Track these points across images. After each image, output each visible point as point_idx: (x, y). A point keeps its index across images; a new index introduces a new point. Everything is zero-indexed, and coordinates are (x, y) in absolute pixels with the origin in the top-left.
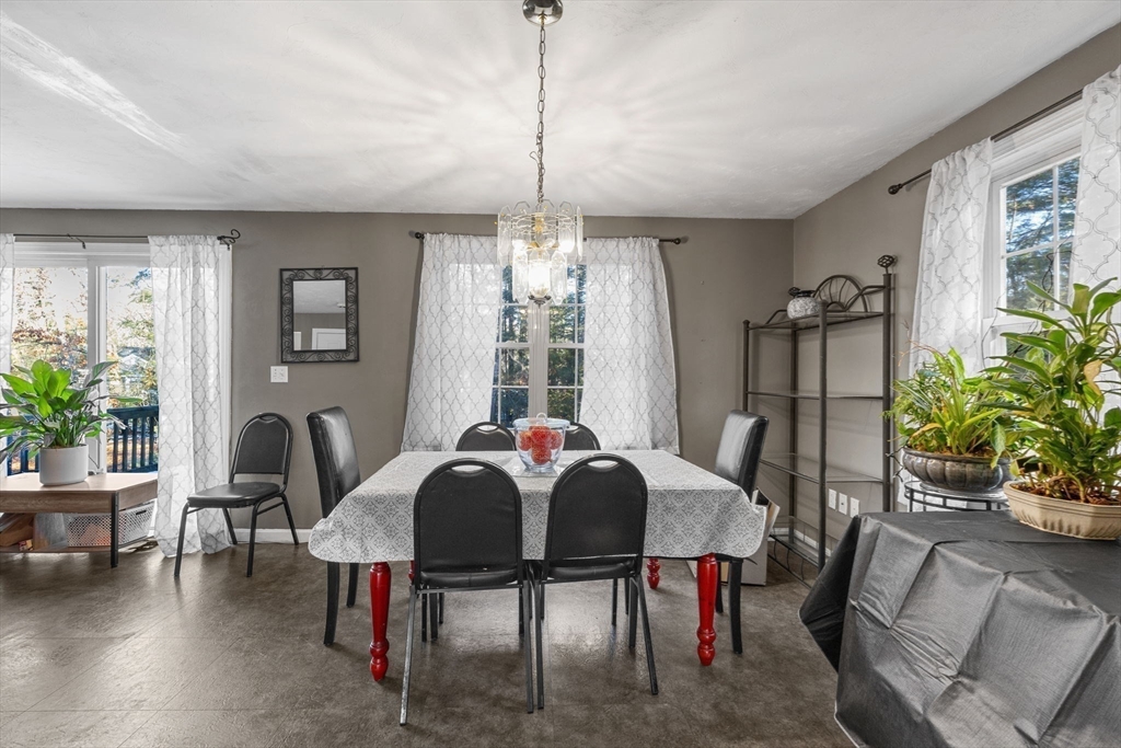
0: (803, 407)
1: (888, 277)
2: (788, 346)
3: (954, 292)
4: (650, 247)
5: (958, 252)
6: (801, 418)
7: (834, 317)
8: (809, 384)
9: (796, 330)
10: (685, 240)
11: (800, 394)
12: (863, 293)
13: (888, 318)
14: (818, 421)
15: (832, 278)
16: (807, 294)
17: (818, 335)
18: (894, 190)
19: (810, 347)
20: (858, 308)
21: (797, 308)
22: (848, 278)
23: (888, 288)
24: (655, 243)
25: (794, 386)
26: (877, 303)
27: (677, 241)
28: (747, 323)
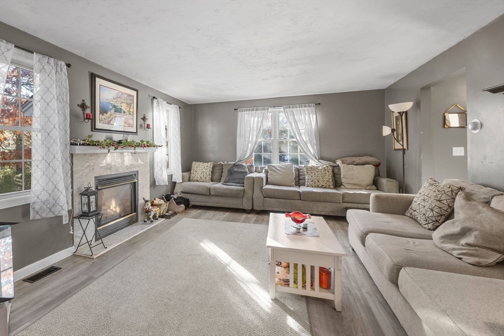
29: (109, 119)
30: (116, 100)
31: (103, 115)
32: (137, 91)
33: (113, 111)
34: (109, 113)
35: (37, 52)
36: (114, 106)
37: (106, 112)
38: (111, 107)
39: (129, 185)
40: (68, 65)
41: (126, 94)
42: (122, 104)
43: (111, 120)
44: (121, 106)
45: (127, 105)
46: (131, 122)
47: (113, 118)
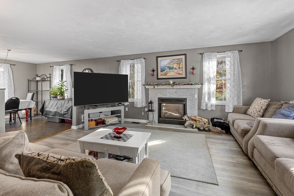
0: (39, 92)
1: (50, 76)
2: (36, 83)
3: (56, 79)
4: (8, 66)
5: (56, 75)
6: (38, 94)
7: (43, 80)
8: (40, 89)
9: (37, 81)
10: (16, 65)
11: (38, 90)
12: (47, 78)
13: (50, 81)
14: (41, 94)
15: (43, 75)
16: (39, 77)
17: (41, 82)
18: (50, 67)
19: (40, 84)
20: (47, 79)
21: (38, 79)
22: (45, 75)
23: (50, 77)
24: (9, 65)
25: (37, 89)
26: (49, 79)
27: (14, 65)
28: (28, 80)
29: (166, 73)
30: (169, 64)
31: (162, 72)
32: (185, 55)
33: (168, 69)
34: (166, 71)
35: (135, 59)
36: (169, 67)
37: (164, 71)
38: (167, 68)
39: (182, 105)
40: (144, 59)
41: (176, 59)
42: (174, 65)
43: (167, 74)
44: (173, 66)
45: (177, 64)
46: (181, 72)
47: (168, 73)
